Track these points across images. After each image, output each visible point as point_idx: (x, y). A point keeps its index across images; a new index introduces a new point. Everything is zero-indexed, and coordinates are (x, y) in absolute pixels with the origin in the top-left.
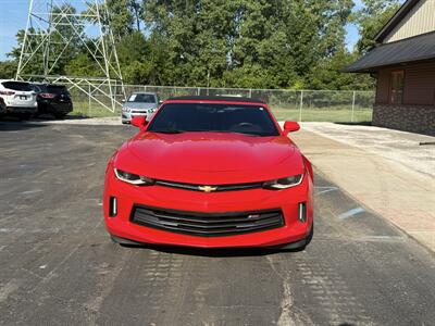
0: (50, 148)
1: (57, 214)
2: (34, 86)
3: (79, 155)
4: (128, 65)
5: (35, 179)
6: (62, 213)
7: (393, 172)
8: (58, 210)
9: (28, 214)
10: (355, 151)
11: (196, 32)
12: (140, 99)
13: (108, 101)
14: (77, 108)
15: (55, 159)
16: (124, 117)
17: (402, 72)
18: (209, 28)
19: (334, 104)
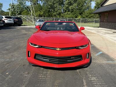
0: (16, 34)
1: (14, 54)
2: (13, 18)
3: (23, 36)
4: (37, 12)
5: (10, 43)
6: (16, 54)
7: (108, 41)
8: (15, 53)
9: (6, 54)
10: (96, 34)
11: (54, 4)
12: (40, 21)
13: (32, 21)
14: (24, 23)
15: (17, 37)
16: (36, 25)
17: (107, 14)
18: (57, 3)
19: (89, 22)
